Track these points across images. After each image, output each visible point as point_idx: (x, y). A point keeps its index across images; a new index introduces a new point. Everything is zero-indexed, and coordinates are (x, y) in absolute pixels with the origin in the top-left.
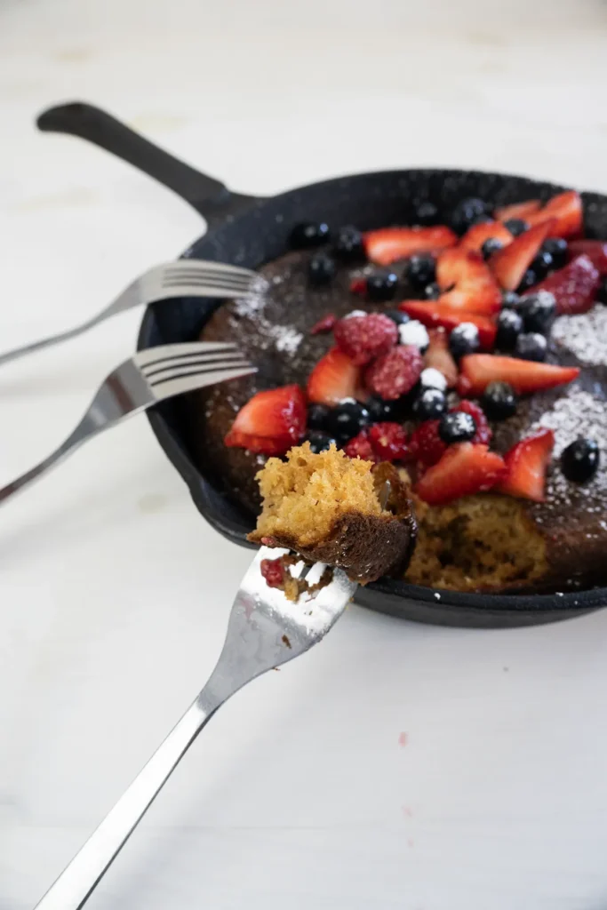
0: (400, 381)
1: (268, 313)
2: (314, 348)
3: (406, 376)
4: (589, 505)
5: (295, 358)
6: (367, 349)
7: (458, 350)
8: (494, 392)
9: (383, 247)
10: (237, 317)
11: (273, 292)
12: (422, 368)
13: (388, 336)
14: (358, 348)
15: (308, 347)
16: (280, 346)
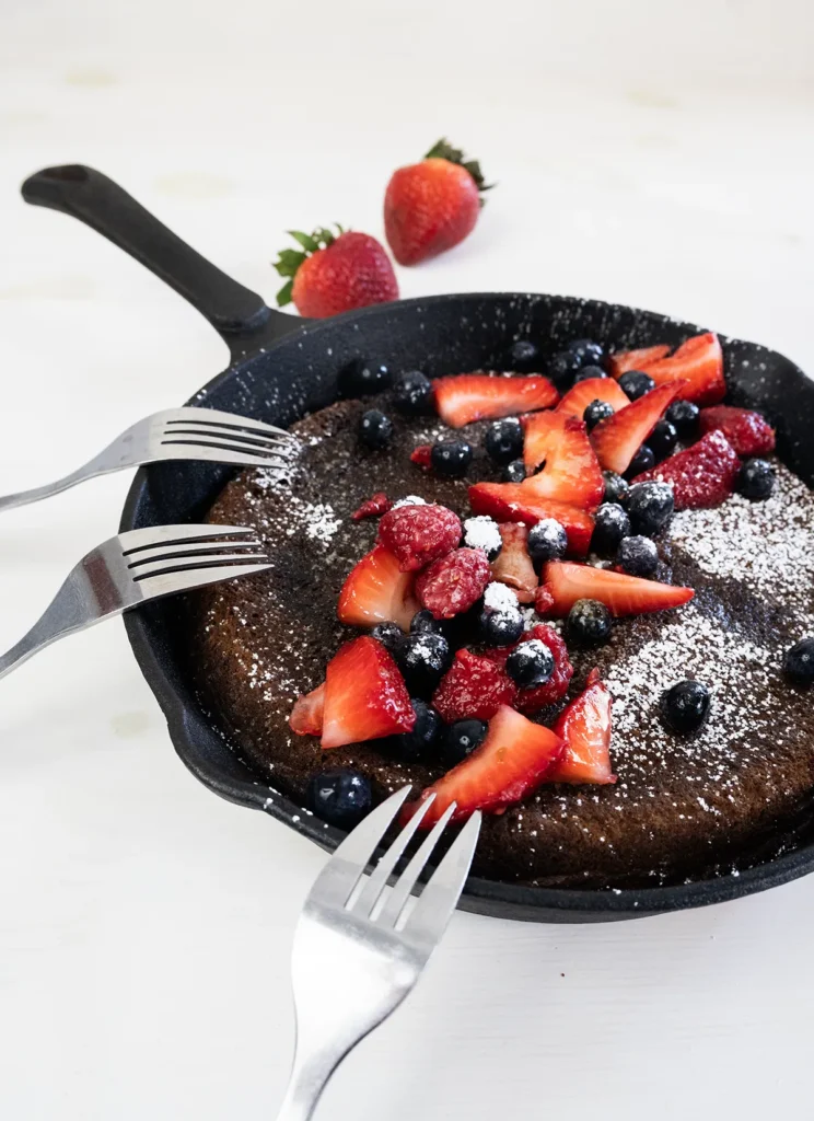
0: (456, 597)
1: (299, 486)
2: (355, 539)
3: (467, 590)
4: (689, 772)
5: (329, 550)
6: (418, 551)
7: (540, 554)
8: (581, 614)
9: (460, 401)
10: (257, 492)
11: (308, 456)
12: (487, 580)
13: (448, 536)
14: (408, 549)
15: (346, 537)
16: (312, 532)
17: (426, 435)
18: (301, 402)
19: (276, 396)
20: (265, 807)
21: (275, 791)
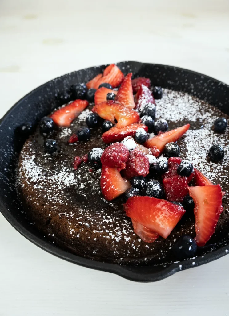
1: (45, 173)
2: (83, 175)
5: (79, 184)
10: (36, 184)
11: (37, 162)
15: (79, 176)
16: (67, 183)
17: (63, 134)
18: (12, 150)
19: (5, 152)
20: (181, 269)
21: (177, 262)
